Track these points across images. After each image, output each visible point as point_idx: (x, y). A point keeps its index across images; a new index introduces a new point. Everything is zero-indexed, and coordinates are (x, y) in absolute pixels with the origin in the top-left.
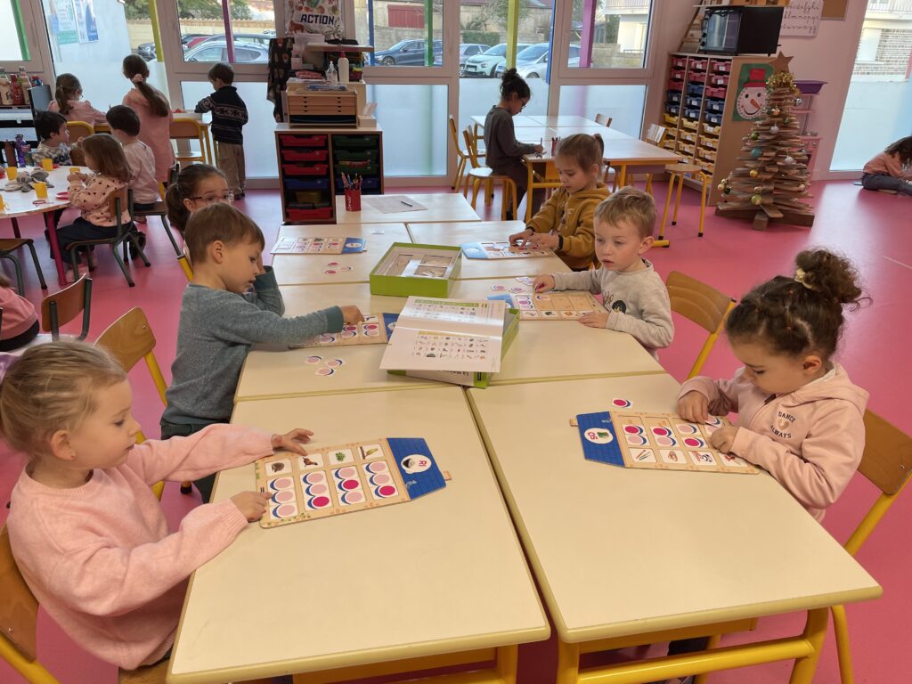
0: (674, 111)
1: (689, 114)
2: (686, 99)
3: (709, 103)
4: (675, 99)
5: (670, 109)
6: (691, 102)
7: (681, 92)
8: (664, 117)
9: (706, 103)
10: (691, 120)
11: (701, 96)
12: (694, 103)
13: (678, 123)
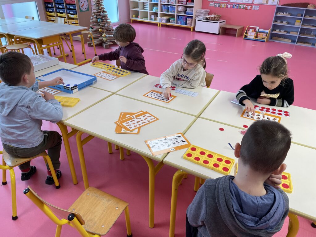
0: (51, 10)
1: (59, 11)
2: (55, 6)
3: (68, 6)
4: (50, 6)
5: (48, 10)
6: (58, 6)
7: (52, 3)
8: (47, 13)
9: (66, 6)
10: (62, 13)
11: (63, 4)
12: (60, 7)
13: (55, 15)
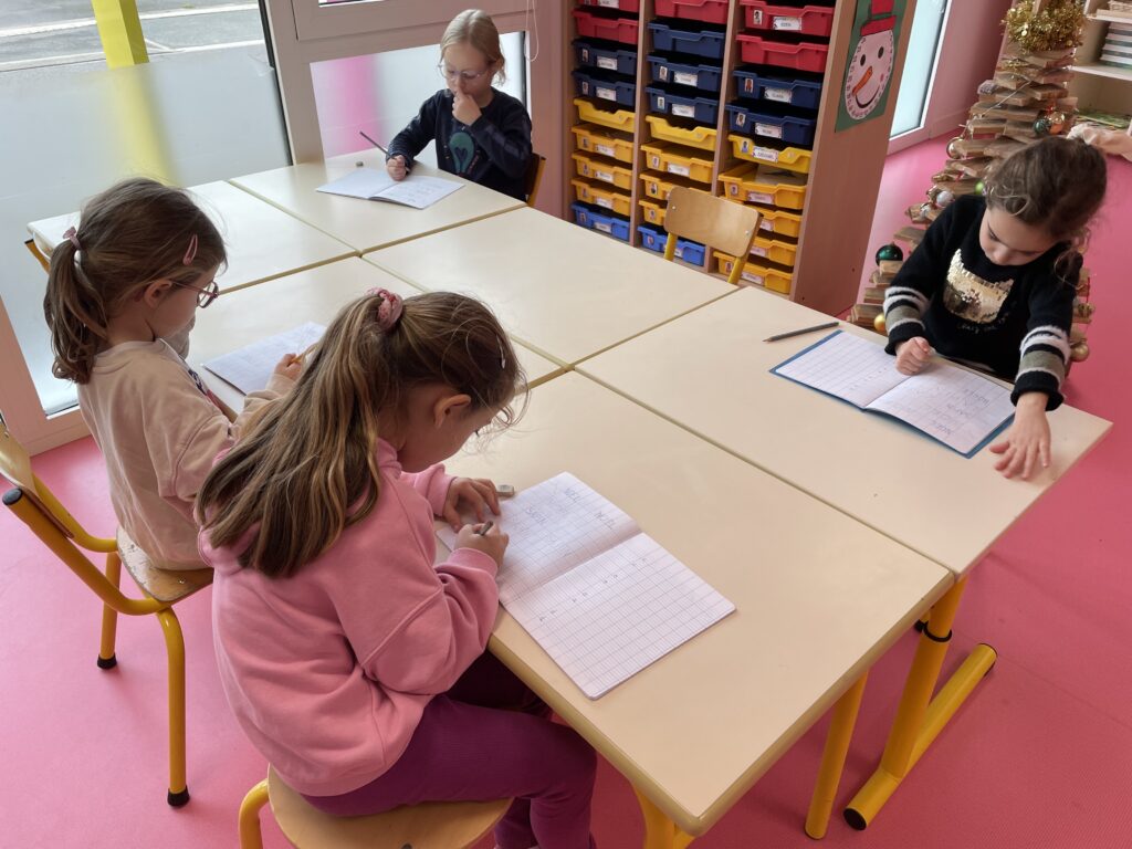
0: (609, 95)
1: (669, 107)
2: (650, 69)
4: (608, 63)
5: (593, 90)
6: (671, 75)
7: (634, 48)
8: (576, 108)
11: (719, 62)
12: (687, 79)
13: (634, 129)
